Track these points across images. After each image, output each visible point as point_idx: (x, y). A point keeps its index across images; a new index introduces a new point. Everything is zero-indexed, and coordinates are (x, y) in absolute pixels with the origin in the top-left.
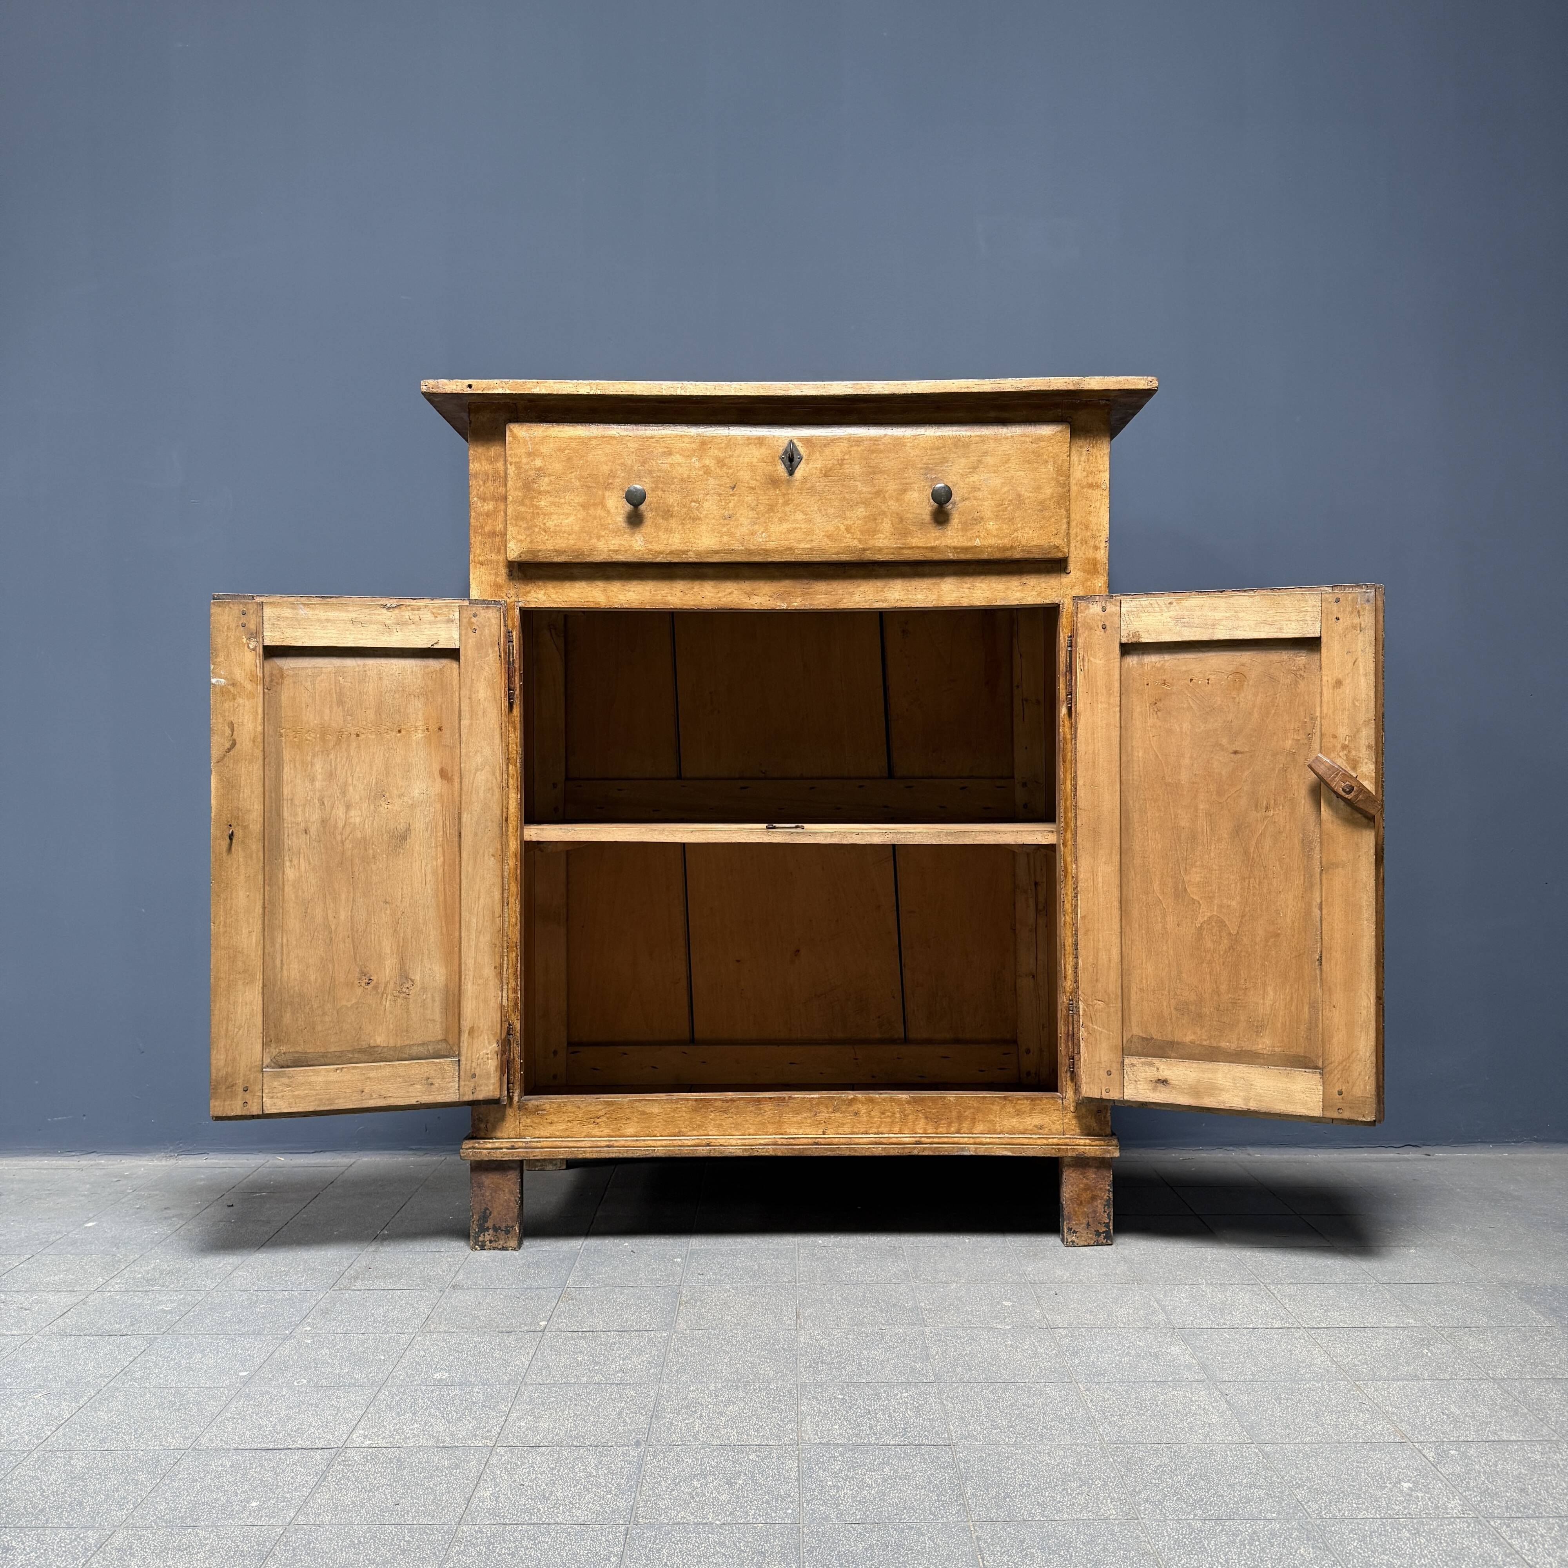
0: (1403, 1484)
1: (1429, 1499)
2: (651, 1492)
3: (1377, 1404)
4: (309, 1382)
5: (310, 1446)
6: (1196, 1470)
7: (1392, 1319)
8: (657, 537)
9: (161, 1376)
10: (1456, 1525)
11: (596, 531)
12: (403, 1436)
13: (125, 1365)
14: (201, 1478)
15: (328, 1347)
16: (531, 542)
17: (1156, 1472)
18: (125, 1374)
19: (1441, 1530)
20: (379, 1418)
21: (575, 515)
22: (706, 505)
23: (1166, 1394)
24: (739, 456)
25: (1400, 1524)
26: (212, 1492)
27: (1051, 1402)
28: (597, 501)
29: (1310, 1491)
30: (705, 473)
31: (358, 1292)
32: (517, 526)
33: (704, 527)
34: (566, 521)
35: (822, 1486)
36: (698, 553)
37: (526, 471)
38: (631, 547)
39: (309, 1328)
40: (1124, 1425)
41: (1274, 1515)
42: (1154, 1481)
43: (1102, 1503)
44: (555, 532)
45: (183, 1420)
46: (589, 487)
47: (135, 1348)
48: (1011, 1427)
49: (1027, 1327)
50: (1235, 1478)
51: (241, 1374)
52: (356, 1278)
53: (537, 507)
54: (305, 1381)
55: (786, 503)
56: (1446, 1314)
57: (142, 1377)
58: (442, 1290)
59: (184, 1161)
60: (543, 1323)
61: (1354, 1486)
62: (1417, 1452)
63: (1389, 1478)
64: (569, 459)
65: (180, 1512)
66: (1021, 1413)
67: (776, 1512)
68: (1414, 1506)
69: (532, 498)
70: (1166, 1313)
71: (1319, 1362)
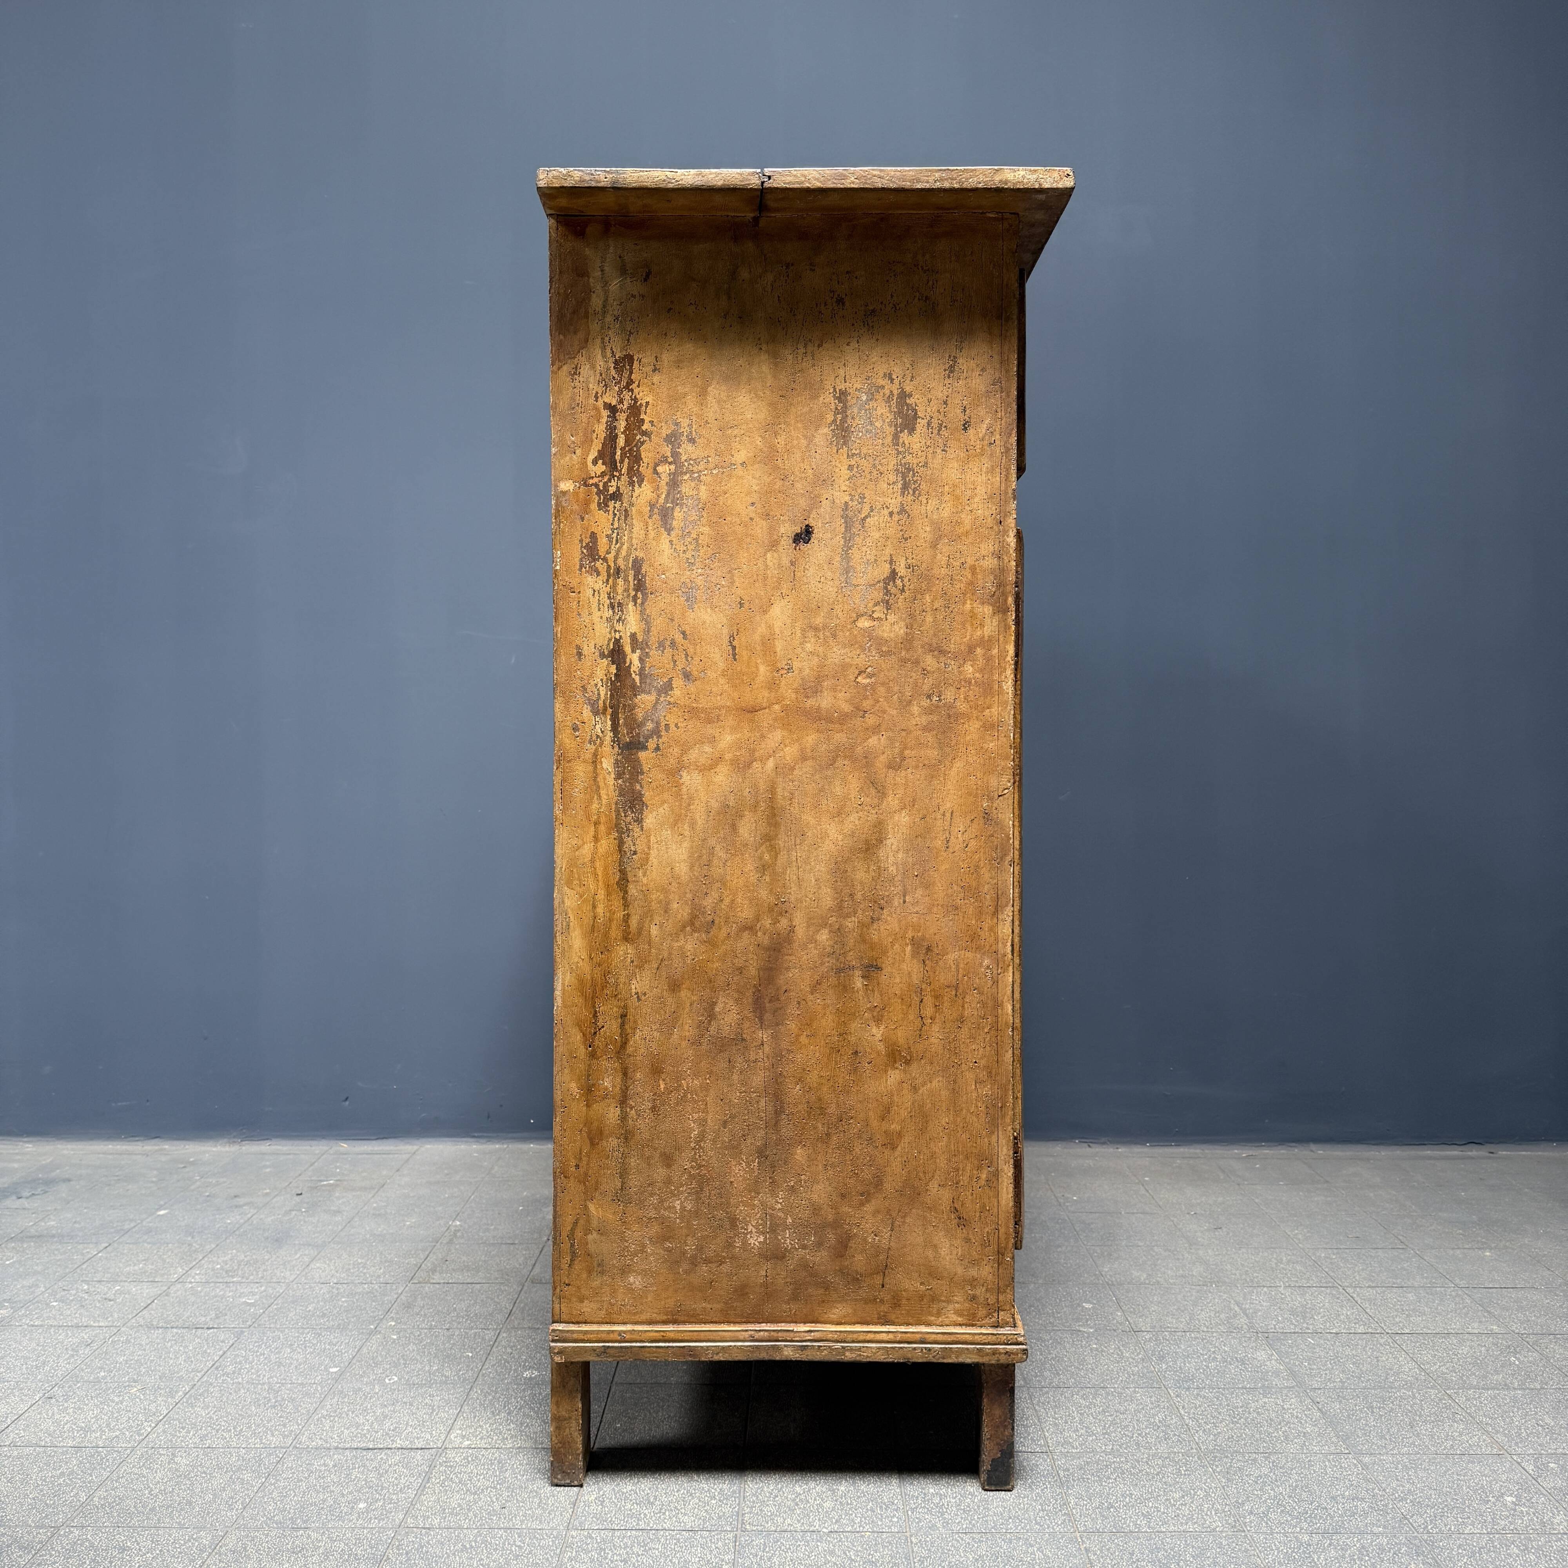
0: (1506, 1498)
1: (1534, 1514)
2: (754, 1499)
3: (1469, 1414)
4: (400, 1379)
5: (409, 1446)
7: (1475, 1325)
9: (253, 1371)
10: (1564, 1541)
12: (501, 1437)
13: (216, 1359)
14: (305, 1478)
15: (414, 1344)
17: (1256, 1483)
18: (217, 1368)
20: (475, 1417)
23: (1257, 1401)
25: (1508, 1540)
26: (318, 1492)
27: (1143, 1409)
29: (1413, 1505)
31: (437, 1286)
39: (393, 1323)
40: (1219, 1433)
41: (1380, 1530)
42: (1255, 1493)
43: (1206, 1515)
45: (280, 1417)
47: (223, 1341)
48: (1106, 1434)
49: (1110, 1330)
50: (1337, 1490)
51: (332, 1370)
52: (433, 1271)
54: (396, 1379)
56: (1529, 1321)
57: (234, 1372)
59: (246, 1150)
61: (1457, 1500)
62: (1517, 1465)
63: (1491, 1492)
65: (289, 1512)
66: (1114, 1420)
67: (881, 1521)
68: (1520, 1521)
70: (1247, 1317)
71: (1407, 1370)
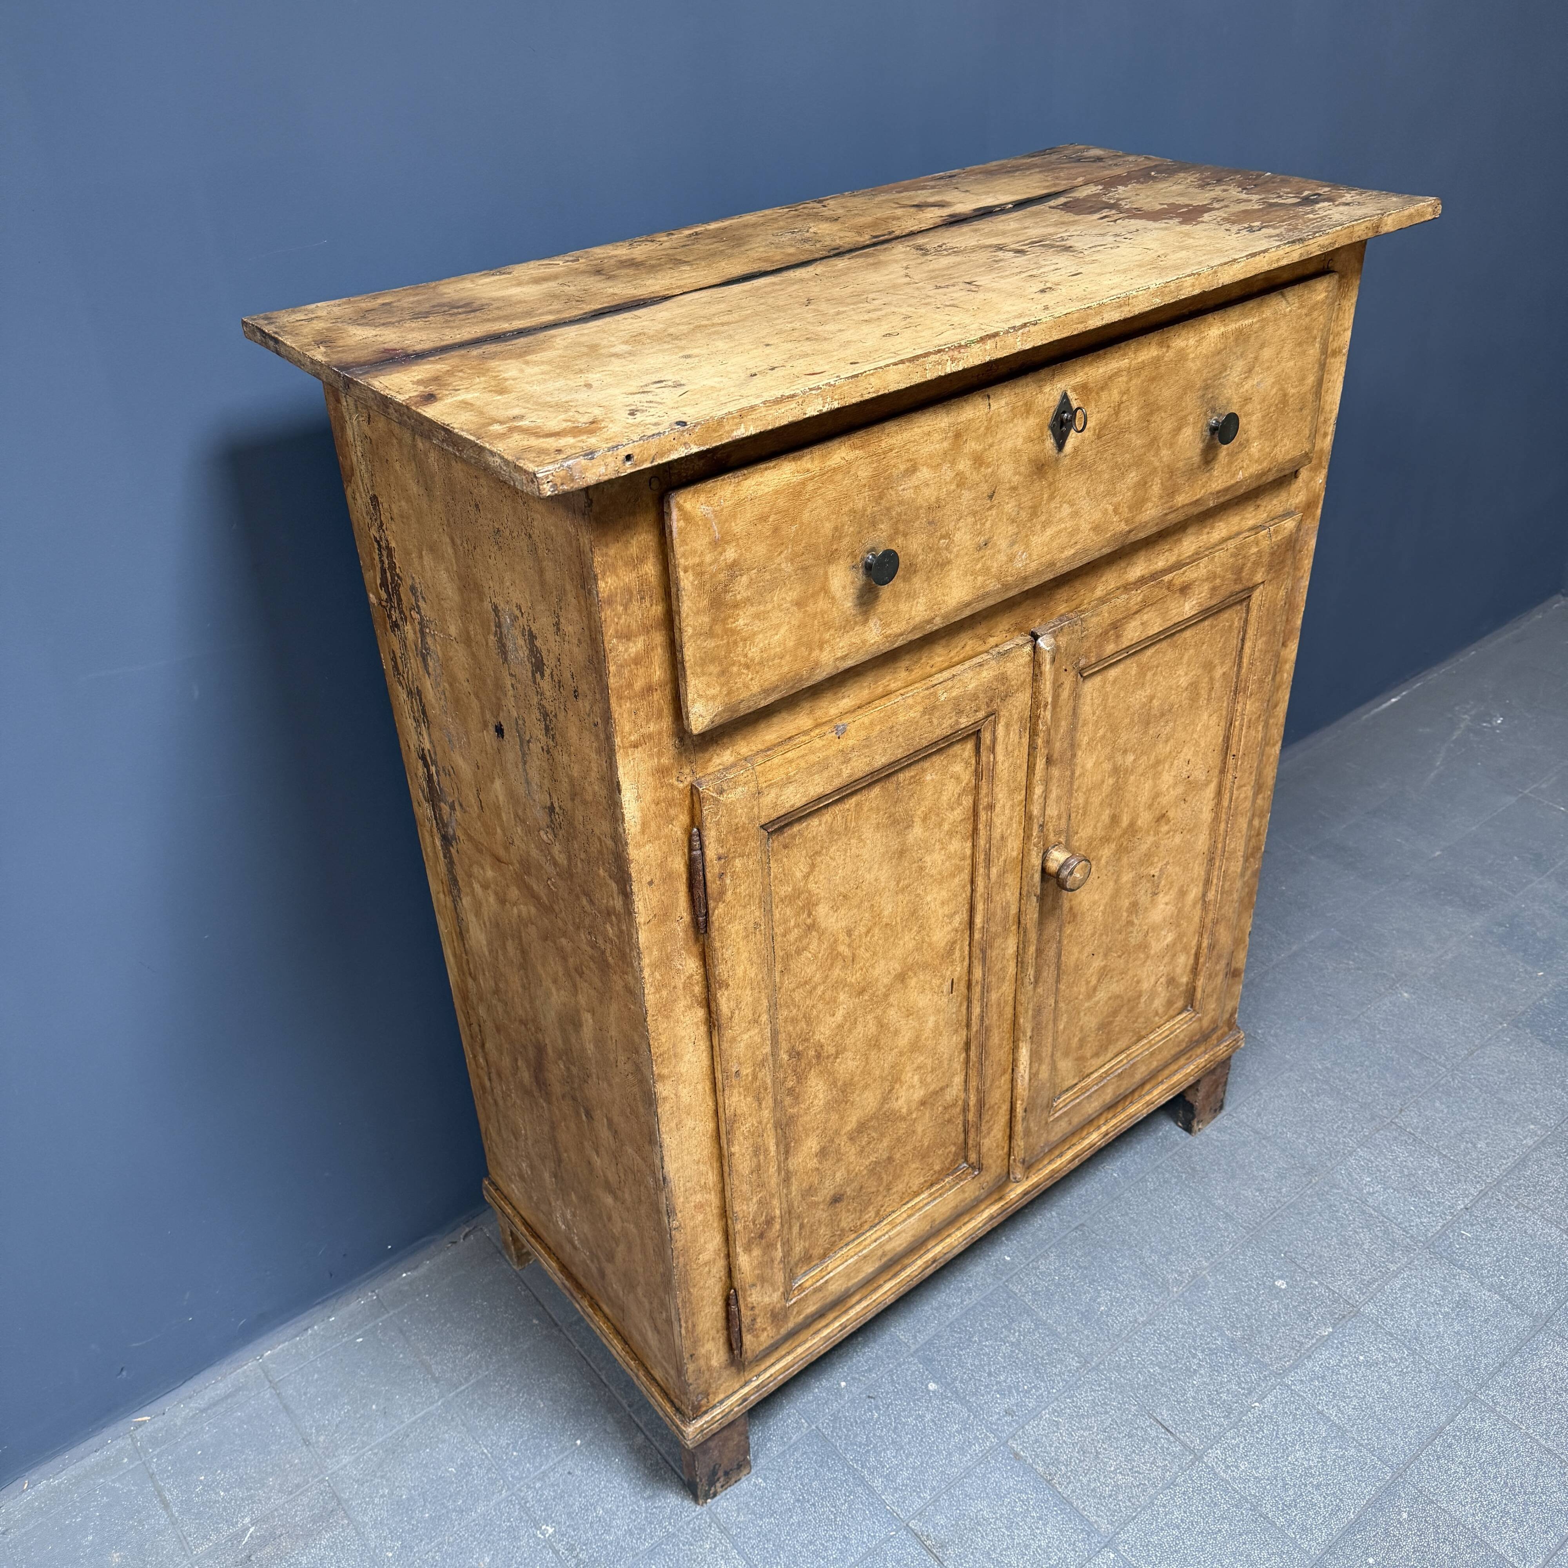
8: (898, 612)
11: (818, 636)
16: (729, 694)
21: (789, 623)
22: (958, 537)
24: (1000, 442)
28: (818, 585)
30: (958, 486)
32: (704, 674)
33: (954, 573)
34: (777, 637)
36: (945, 617)
37: (713, 576)
38: (864, 642)
44: (761, 663)
46: (804, 569)
53: (733, 632)
55: (1052, 498)
64: (776, 530)
69: (724, 621)
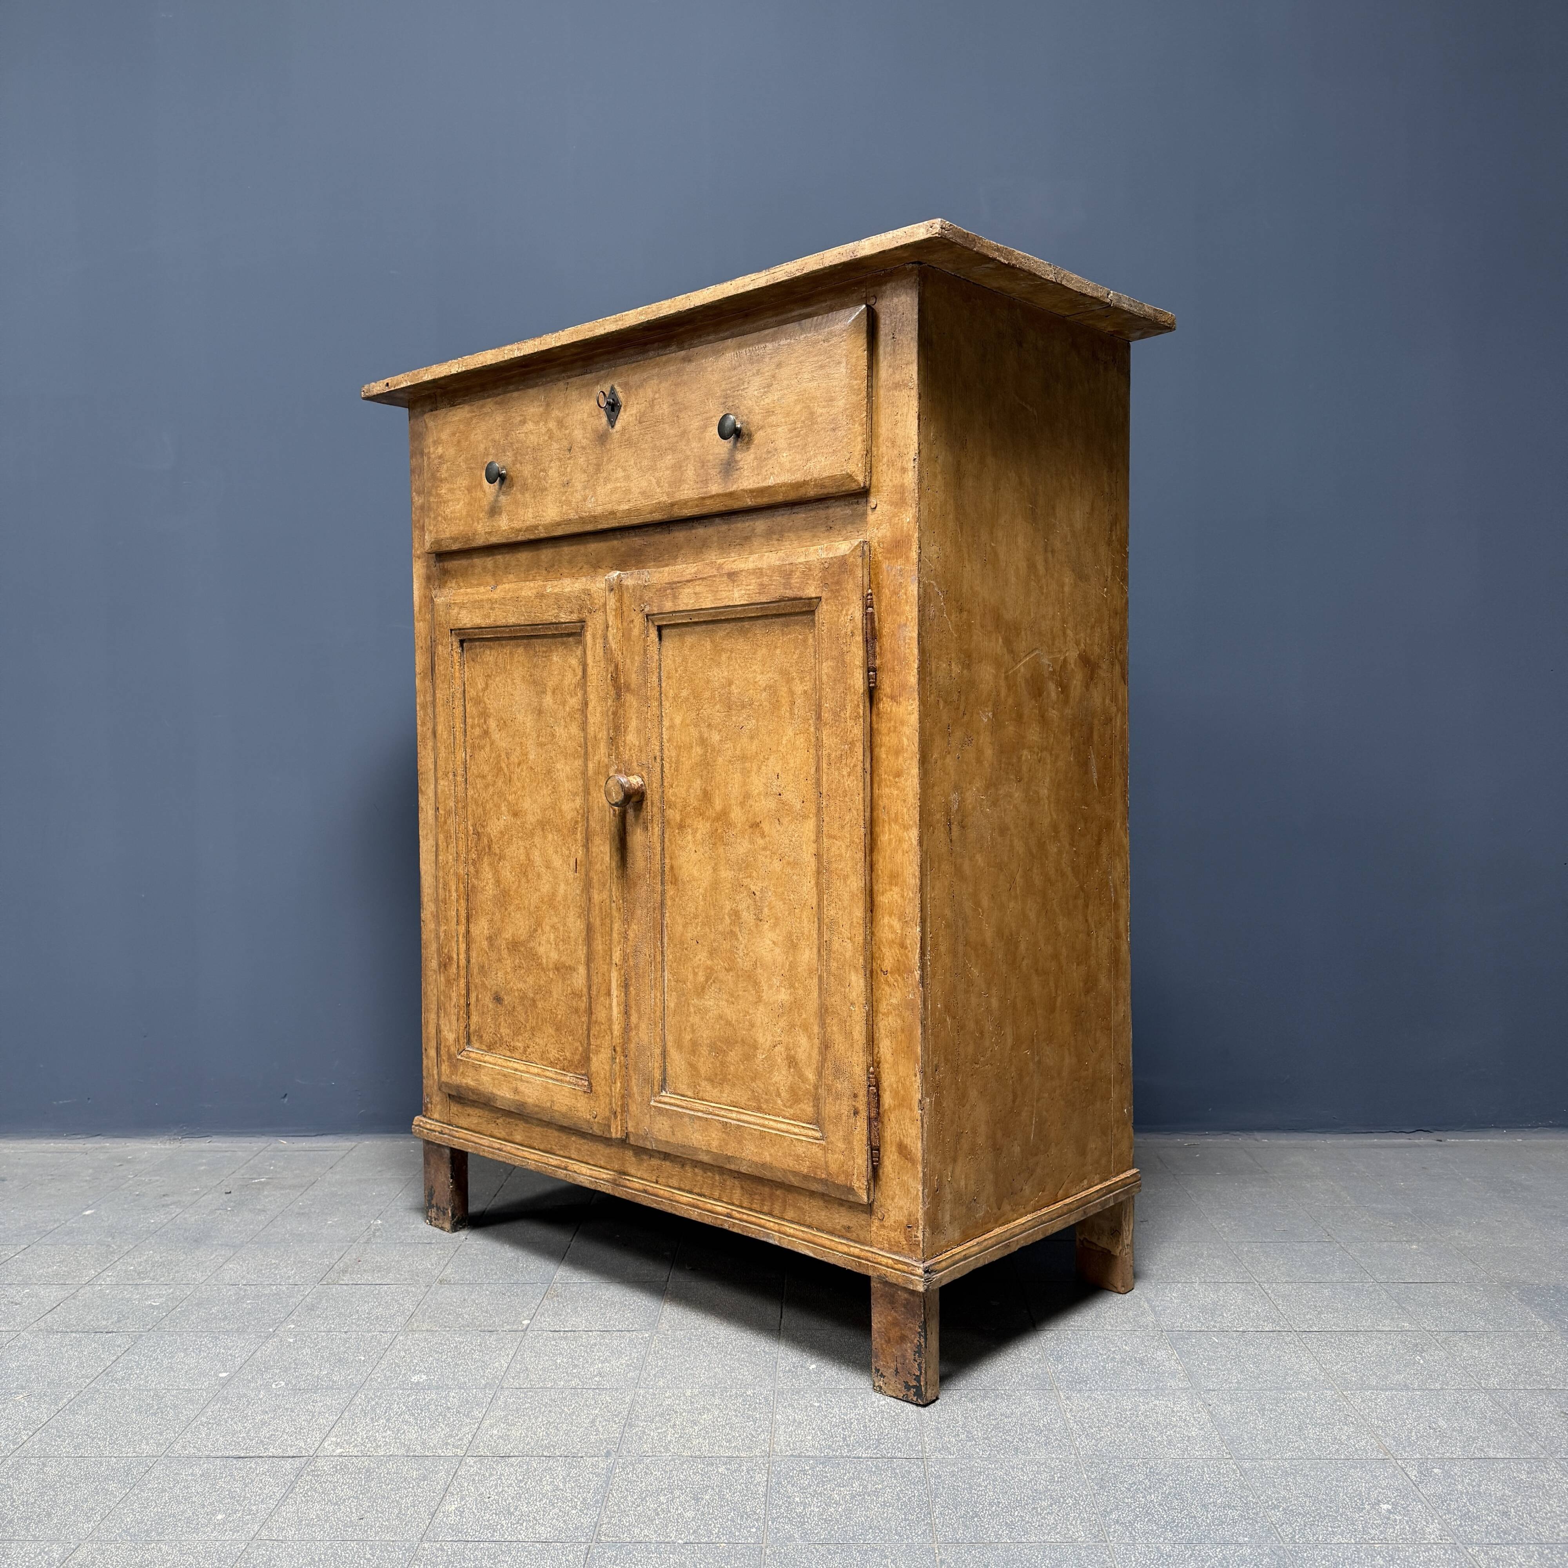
0: (1382, 1505)
1: (1407, 1522)
2: (616, 1508)
3: (1362, 1416)
4: (287, 1384)
5: (281, 1454)
6: (1171, 1488)
7: (1387, 1322)
9: (143, 1377)
10: (1433, 1552)
12: (374, 1444)
13: (109, 1364)
14: (170, 1488)
15: (309, 1347)
17: (1129, 1490)
18: (107, 1375)
19: (1417, 1557)
20: (353, 1424)
23: (1148, 1403)
25: (1375, 1550)
26: (179, 1503)
27: (1030, 1412)
29: (1286, 1513)
31: (345, 1287)
35: (789, 1503)
39: (293, 1326)
40: (1102, 1437)
41: (1246, 1539)
42: (1126, 1501)
43: (1071, 1524)
45: (159, 1425)
47: (119, 1346)
48: (986, 1439)
50: (1210, 1497)
51: (221, 1375)
52: (345, 1271)
54: (283, 1384)
56: (1442, 1317)
57: (123, 1378)
58: (429, 1286)
59: (187, 1144)
60: (526, 1322)
61: (1331, 1508)
62: (1400, 1470)
63: (1368, 1499)
65: (146, 1525)
66: (998, 1424)
67: (740, 1531)
68: (1391, 1530)
70: (1155, 1314)
71: (1308, 1369)
